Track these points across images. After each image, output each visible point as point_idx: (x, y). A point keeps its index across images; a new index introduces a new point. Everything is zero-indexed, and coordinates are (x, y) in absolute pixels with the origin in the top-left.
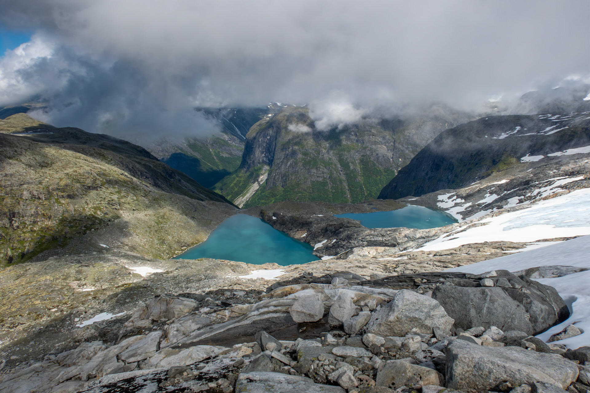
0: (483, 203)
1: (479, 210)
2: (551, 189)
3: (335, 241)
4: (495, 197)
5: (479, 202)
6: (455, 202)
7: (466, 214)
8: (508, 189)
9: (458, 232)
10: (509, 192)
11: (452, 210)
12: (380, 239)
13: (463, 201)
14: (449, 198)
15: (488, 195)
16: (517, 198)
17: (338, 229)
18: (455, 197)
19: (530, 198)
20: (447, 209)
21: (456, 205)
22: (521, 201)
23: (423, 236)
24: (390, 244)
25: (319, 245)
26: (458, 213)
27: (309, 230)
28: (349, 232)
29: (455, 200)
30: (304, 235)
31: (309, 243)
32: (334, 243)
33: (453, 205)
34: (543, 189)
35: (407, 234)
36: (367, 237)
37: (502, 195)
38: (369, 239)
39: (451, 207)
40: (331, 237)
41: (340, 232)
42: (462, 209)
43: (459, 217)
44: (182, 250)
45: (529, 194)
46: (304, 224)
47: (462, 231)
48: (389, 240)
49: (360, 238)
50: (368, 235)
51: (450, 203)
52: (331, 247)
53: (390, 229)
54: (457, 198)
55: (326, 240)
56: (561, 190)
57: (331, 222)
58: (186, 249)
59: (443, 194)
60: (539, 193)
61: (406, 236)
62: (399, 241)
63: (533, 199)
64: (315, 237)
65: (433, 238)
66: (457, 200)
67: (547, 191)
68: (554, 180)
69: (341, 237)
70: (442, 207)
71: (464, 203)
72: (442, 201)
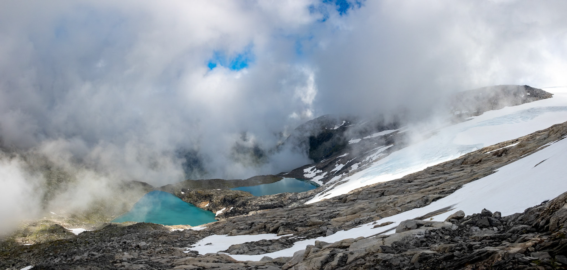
0: (335, 171)
1: (333, 176)
2: (377, 155)
3: (232, 208)
4: (342, 166)
5: (332, 171)
6: (316, 172)
7: (325, 180)
8: (349, 159)
9: (328, 191)
10: (351, 161)
11: (314, 178)
12: (270, 203)
13: (321, 171)
14: (312, 170)
15: (337, 165)
16: (357, 164)
17: (234, 199)
18: (315, 169)
19: (365, 163)
20: (312, 178)
21: (317, 174)
22: (359, 166)
23: (303, 197)
24: (278, 206)
25: (219, 212)
26: (319, 180)
27: (210, 201)
28: (243, 200)
29: (316, 171)
30: (207, 205)
31: (211, 211)
32: (232, 209)
33: (315, 175)
34: (371, 156)
35: (291, 196)
36: (259, 202)
37: (347, 163)
38: (261, 204)
39: (314, 177)
40: (229, 205)
41: (236, 201)
42: (321, 177)
43: (321, 183)
44: (112, 218)
45: (364, 160)
46: (208, 197)
47: (331, 189)
48: (277, 203)
49: (254, 204)
50: (259, 201)
51: (313, 174)
52: (230, 213)
53: (276, 195)
54: (317, 170)
55: (225, 208)
56: (383, 154)
57: (228, 193)
58: (115, 217)
59: (307, 168)
60: (370, 158)
61: (289, 199)
62: (285, 203)
63: (367, 163)
64: (216, 207)
65: (310, 198)
66: (317, 171)
67: (374, 156)
68: (377, 149)
69: (237, 205)
70: (307, 177)
71: (322, 173)
72: (307, 173)
